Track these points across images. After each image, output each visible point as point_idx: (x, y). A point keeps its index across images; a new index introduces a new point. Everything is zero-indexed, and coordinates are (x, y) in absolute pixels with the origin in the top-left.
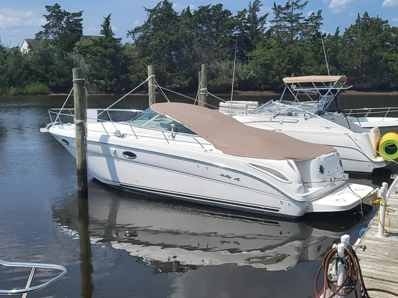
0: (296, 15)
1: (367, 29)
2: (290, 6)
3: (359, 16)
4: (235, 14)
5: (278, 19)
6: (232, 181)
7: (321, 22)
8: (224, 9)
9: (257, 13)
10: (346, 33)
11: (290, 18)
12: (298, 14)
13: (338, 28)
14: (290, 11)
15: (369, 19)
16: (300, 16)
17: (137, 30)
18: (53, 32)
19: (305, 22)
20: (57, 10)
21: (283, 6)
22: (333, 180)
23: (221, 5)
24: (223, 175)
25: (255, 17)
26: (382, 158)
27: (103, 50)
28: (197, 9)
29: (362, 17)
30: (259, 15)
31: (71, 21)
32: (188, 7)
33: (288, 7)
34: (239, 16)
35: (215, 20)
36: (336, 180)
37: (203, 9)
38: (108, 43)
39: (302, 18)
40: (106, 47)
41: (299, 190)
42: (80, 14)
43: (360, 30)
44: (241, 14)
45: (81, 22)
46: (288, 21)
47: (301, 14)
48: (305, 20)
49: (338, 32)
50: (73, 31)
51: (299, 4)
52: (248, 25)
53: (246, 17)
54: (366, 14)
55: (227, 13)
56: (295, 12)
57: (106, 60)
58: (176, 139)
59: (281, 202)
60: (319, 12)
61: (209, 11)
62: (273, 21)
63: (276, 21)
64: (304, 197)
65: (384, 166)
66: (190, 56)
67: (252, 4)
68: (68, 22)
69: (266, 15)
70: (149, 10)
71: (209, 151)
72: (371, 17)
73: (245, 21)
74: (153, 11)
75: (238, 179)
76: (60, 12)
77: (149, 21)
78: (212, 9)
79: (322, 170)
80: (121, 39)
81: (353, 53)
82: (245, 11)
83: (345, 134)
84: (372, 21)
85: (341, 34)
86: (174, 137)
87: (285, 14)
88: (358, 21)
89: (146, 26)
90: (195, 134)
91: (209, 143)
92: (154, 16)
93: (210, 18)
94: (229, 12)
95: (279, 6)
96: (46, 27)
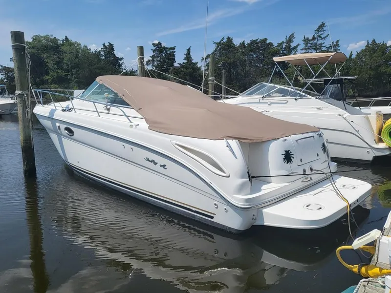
0: (320, 44)
1: (375, 52)
2: (315, 38)
3: (368, 43)
4: (276, 44)
5: (307, 47)
6: (157, 168)
7: (339, 48)
8: (268, 42)
9: (291, 44)
10: (357, 55)
11: (316, 47)
12: (321, 44)
13: (352, 52)
14: (315, 42)
15: (376, 44)
16: (323, 45)
17: (208, 57)
18: (157, 60)
19: (326, 49)
20: (159, 46)
21: (311, 38)
22: (308, 171)
23: (266, 39)
24: (148, 160)
25: (290, 46)
26: (385, 144)
27: (185, 70)
28: (249, 42)
29: (370, 43)
30: (293, 45)
31: (168, 52)
32: (244, 41)
33: (314, 38)
34: (278, 46)
35: (262, 50)
36: (314, 172)
37: (253, 42)
38: (188, 66)
39: (324, 46)
40: (187, 68)
41: (241, 189)
42: (174, 48)
43: (368, 53)
44: (280, 45)
45: (175, 54)
46: (314, 49)
47: (324, 43)
48: (327, 48)
49: (351, 55)
50: (169, 59)
51: (322, 36)
52: (285, 52)
53: (284, 47)
54: (374, 41)
55: (271, 44)
56: (319, 42)
57: (187, 77)
58: (110, 112)
59: (215, 204)
60: (337, 42)
61: (257, 43)
62: (303, 49)
63: (305, 49)
64: (247, 201)
65: (388, 153)
66: (242, 73)
67: (288, 37)
68: (166, 54)
69: (298, 45)
70: (216, 43)
71: (134, 126)
72: (377, 42)
73: (283, 49)
74: (219, 44)
75: (164, 166)
76: (161, 47)
77: (216, 50)
78: (259, 42)
79: (288, 157)
80: (197, 63)
81: (362, 70)
82: (283, 42)
83: (340, 115)
84: (378, 45)
85: (354, 57)
86: (109, 110)
87: (311, 44)
88: (367, 46)
89: (214, 53)
90: (128, 105)
91: (140, 116)
92: (220, 47)
93: (259, 48)
94: (272, 43)
95: (308, 38)
96: (153, 57)
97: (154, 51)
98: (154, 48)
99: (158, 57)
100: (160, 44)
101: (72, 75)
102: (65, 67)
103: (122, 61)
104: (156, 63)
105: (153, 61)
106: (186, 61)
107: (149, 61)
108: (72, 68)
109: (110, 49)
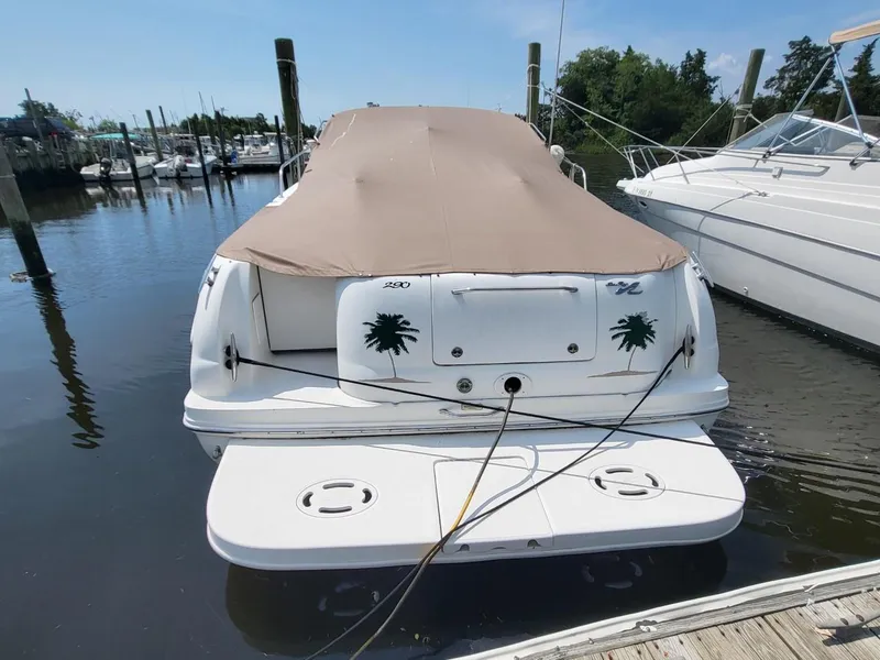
96: (783, 70)
97: (788, 58)
98: (790, 52)
99: (794, 69)
100: (807, 40)
101: (623, 111)
102: (616, 99)
103: (717, 83)
104: (786, 83)
105: (782, 78)
106: (856, 74)
107: (773, 79)
108: (626, 100)
109: (696, 62)
